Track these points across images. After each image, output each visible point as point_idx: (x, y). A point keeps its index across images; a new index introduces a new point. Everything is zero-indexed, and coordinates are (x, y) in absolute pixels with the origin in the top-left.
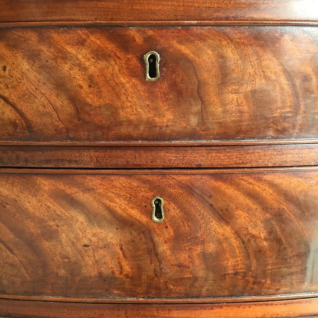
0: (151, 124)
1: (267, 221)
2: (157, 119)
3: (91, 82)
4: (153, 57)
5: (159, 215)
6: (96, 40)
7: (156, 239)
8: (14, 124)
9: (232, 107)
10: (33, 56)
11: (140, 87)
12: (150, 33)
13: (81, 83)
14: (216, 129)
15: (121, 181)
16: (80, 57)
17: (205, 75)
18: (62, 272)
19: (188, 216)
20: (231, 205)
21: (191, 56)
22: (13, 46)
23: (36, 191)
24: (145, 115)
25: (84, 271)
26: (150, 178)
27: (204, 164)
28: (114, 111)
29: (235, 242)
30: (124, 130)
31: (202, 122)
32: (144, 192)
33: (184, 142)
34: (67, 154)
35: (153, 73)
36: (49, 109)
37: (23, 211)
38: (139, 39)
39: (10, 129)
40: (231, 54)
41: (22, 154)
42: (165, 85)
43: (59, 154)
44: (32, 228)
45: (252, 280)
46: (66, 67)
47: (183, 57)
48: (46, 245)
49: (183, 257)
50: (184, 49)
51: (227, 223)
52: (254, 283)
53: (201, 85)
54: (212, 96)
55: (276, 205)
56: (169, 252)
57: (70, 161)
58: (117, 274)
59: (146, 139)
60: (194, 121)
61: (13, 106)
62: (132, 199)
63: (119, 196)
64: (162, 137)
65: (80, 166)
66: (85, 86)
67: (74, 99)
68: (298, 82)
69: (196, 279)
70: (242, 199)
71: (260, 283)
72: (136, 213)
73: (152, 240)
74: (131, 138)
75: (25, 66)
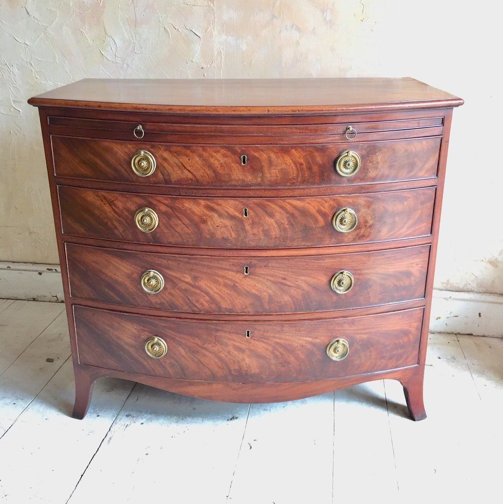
0: (243, 181)
1: (287, 218)
2: (245, 179)
3: (222, 165)
4: (244, 157)
5: (246, 215)
6: (223, 151)
7: (245, 224)
8: (192, 180)
9: (274, 175)
10: (200, 156)
11: (240, 167)
12: (244, 148)
13: (218, 166)
14: (268, 183)
15: (232, 202)
16: (217, 156)
17: (263, 164)
18: (208, 236)
19: (257, 215)
20: (274, 211)
21: (258, 156)
22: (193, 152)
23: (199, 204)
24: (241, 177)
25: (216, 236)
26: (243, 201)
27: (263, 195)
28: (230, 176)
29: (275, 225)
30: (233, 183)
31: (262, 180)
32: (240, 206)
33: (256, 188)
34: (211, 191)
35: (244, 162)
36: (206, 175)
37: (193, 212)
38: (239, 151)
39: (190, 182)
40: (272, 155)
41: (194, 191)
42: (249, 167)
43: (208, 191)
44: (196, 218)
45: (282, 240)
46: (212, 160)
47: (255, 157)
48: (202, 226)
49: (255, 231)
50: (256, 154)
51: (272, 218)
52: (283, 242)
53: (262, 167)
54: (266, 169)
55: (291, 211)
56: (249, 229)
57: (212, 194)
58: (230, 237)
59: (241, 186)
60: (259, 180)
61: (192, 173)
62: (236, 209)
63: (231, 207)
64: (248, 185)
65: (217, 196)
66: (219, 166)
67: (214, 171)
68: (298, 166)
69: (260, 239)
70: (277, 208)
71: (285, 241)
72: (237, 214)
73: (243, 224)
74: (236, 186)
75: (197, 159)
